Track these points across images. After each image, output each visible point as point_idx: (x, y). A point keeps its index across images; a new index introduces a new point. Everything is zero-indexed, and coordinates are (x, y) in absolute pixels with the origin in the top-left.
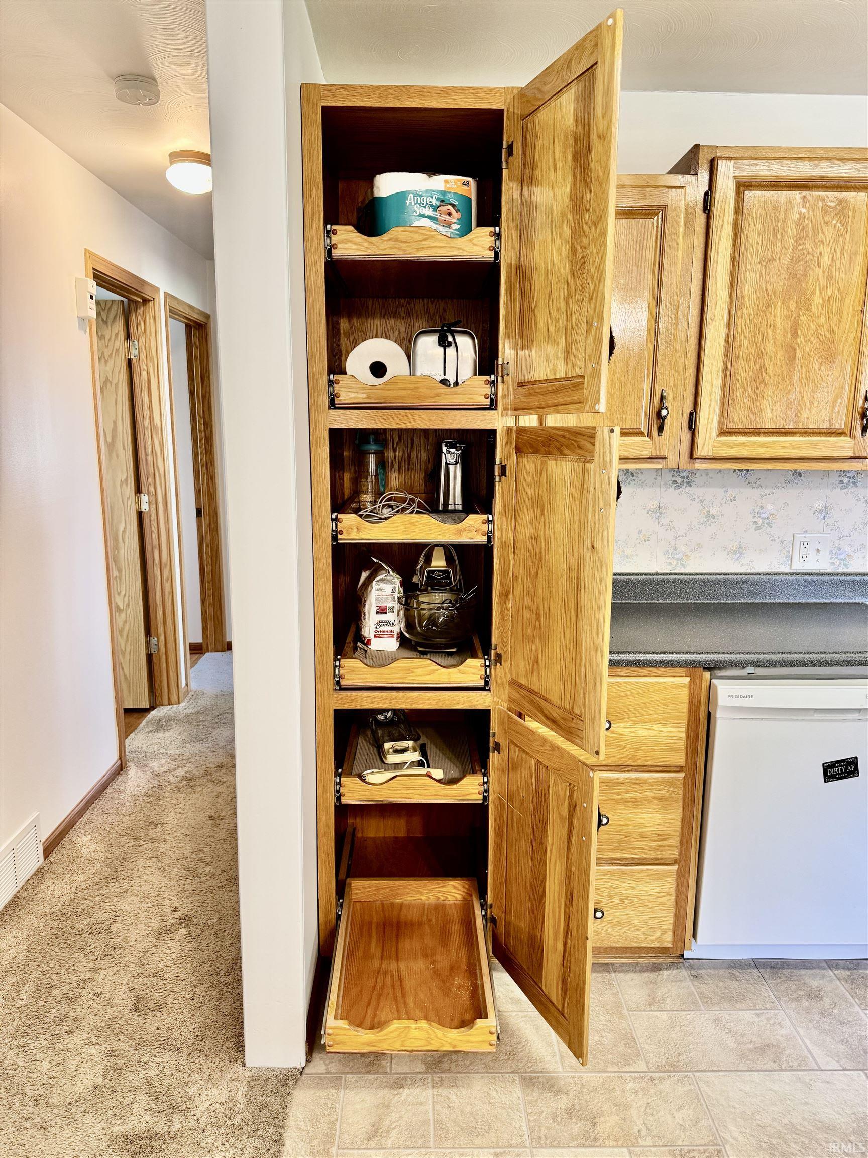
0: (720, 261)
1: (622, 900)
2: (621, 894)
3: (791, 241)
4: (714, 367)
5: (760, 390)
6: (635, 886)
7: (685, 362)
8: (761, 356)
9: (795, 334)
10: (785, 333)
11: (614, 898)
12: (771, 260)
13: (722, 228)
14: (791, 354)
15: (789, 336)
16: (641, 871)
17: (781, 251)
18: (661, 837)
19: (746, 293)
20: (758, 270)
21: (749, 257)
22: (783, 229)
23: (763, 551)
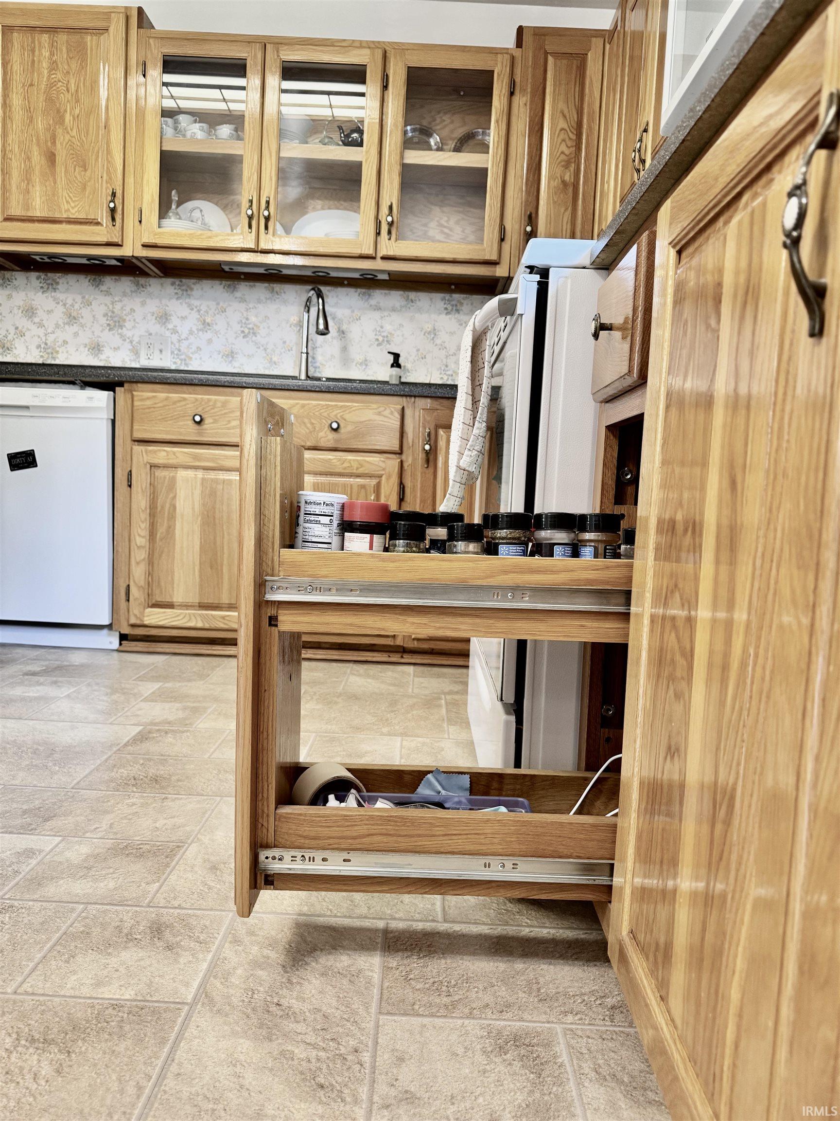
3: (46, 71)
5: (30, 186)
8: (28, 158)
9: (54, 142)
10: (46, 141)
12: (32, 85)
14: (52, 159)
15: (49, 143)
17: (38, 78)
19: (14, 110)
20: (22, 93)
21: (15, 82)
22: (39, 61)
23: (116, 349)
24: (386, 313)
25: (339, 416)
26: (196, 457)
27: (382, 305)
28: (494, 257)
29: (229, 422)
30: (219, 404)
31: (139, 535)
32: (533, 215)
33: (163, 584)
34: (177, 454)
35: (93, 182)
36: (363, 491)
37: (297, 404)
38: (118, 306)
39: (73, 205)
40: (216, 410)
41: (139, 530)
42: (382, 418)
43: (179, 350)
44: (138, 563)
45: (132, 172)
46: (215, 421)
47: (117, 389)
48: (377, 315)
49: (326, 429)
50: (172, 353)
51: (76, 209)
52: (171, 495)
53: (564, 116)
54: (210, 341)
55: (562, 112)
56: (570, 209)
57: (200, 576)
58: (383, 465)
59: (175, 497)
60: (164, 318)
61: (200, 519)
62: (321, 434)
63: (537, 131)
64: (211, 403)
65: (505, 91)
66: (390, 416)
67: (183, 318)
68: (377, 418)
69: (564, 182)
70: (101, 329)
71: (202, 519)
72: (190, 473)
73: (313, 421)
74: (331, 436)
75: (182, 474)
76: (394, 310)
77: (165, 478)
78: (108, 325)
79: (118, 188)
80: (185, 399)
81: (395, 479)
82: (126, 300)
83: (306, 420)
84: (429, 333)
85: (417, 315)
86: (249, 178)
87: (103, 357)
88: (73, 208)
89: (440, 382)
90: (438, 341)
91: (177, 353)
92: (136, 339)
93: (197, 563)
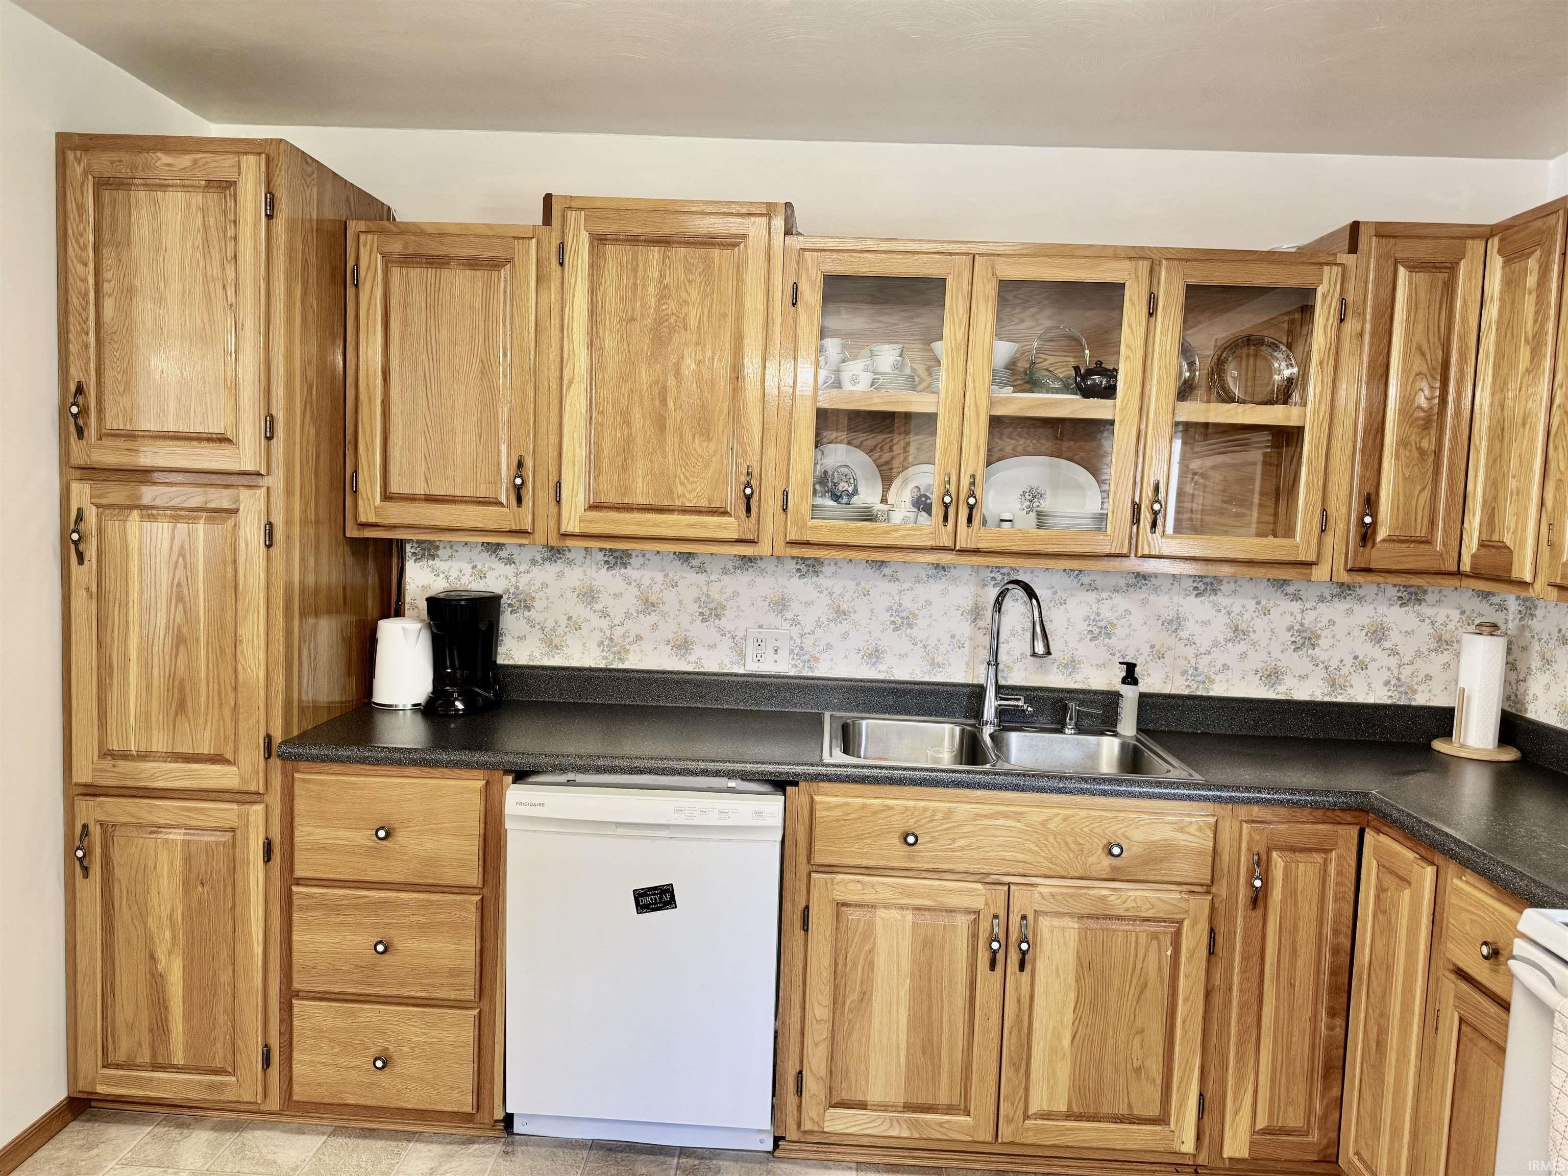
0: (575, 318)
1: (412, 1048)
2: (411, 1041)
3: (653, 301)
4: (576, 435)
5: (629, 461)
6: (426, 1031)
7: (548, 427)
8: (627, 423)
9: (664, 401)
10: (653, 399)
11: (403, 1046)
12: (632, 319)
13: (575, 283)
14: (661, 424)
15: (657, 403)
16: (432, 1014)
17: (642, 310)
18: (454, 973)
19: (606, 354)
20: (618, 331)
21: (607, 316)
22: (643, 286)
23: (712, 647)
24: (1104, 595)
25: (1119, 833)
26: (905, 892)
27: (1099, 583)
28: (1312, 557)
29: (954, 840)
30: (939, 816)
31: (819, 1004)
32: (1373, 498)
33: (853, 1076)
34: (878, 888)
35: (718, 456)
36: (1155, 943)
37: (1057, 815)
38: (718, 586)
39: (690, 488)
40: (935, 823)
41: (820, 997)
42: (1186, 837)
43: (802, 649)
44: (817, 1044)
45: (774, 439)
46: (933, 840)
47: (788, 788)
48: (1091, 597)
49: (1100, 851)
50: (791, 652)
51: (695, 494)
52: (867, 948)
53: (1423, 354)
54: (845, 636)
55: (1419, 348)
56: (1429, 487)
57: (907, 1065)
58: (1183, 905)
59: (871, 951)
60: (781, 605)
61: (908, 981)
62: (1091, 860)
63: (1381, 376)
64: (928, 814)
65: (1333, 319)
66: (1197, 833)
67: (808, 604)
68: (1179, 836)
69: (1422, 452)
70: (690, 618)
71: (912, 981)
72: (895, 914)
73: (1079, 840)
74: (1107, 861)
75: (882, 913)
76: (1116, 590)
77: (859, 921)
78: (701, 614)
79: (755, 464)
80: (889, 808)
81: (1203, 928)
82: (726, 579)
83: (1069, 840)
84: (1171, 622)
85: (1153, 598)
86: (946, 450)
87: (692, 658)
88: (689, 492)
89: (1186, 692)
90: (1184, 634)
91: (798, 652)
92: (741, 634)
93: (903, 1045)
